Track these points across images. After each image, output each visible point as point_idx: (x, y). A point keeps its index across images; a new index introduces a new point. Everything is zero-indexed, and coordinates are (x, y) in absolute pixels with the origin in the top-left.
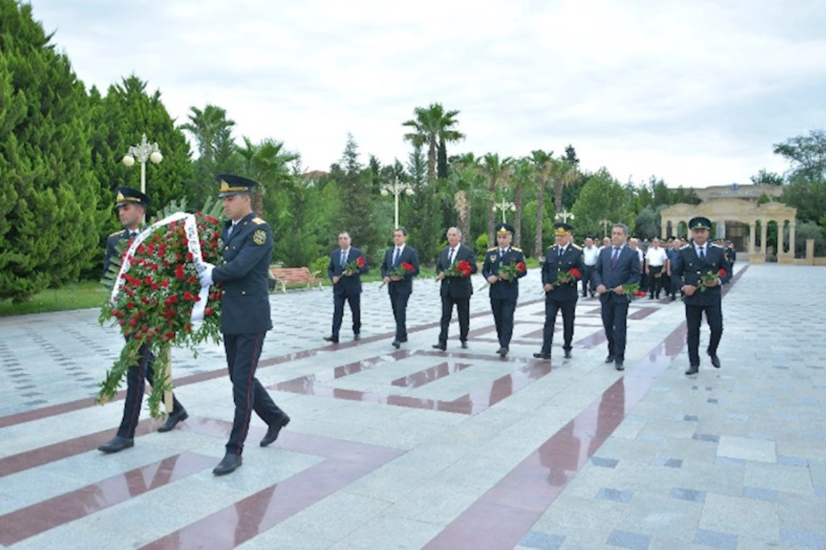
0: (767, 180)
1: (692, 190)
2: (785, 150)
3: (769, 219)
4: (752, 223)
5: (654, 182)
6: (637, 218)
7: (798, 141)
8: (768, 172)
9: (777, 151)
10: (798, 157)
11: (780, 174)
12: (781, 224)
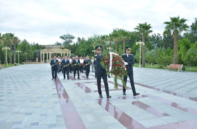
0: (58, 44)
1: (44, 46)
2: (62, 37)
3: (65, 53)
4: (62, 53)
5: (34, 43)
6: (34, 52)
7: (65, 35)
8: (58, 42)
9: (60, 38)
10: (65, 39)
11: (61, 43)
12: (68, 54)
